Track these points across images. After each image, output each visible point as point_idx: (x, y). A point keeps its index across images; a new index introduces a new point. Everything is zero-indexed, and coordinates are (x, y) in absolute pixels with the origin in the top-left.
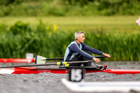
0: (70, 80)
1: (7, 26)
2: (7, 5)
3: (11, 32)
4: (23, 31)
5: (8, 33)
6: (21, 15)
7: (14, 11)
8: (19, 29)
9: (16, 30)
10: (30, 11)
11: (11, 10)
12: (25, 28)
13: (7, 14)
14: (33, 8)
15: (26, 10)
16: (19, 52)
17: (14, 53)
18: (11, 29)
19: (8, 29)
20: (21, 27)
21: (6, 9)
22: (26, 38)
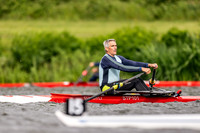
0: (67, 113)
1: (157, 35)
2: (157, 4)
3: (164, 44)
4: (180, 42)
6: (178, 18)
7: (167, 13)
8: (174, 39)
10: (191, 13)
13: (157, 17)
14: (194, 9)
15: (184, 11)
17: (168, 72)
19: (159, 38)
20: (176, 36)
21: (155, 10)
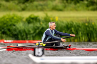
5: (24, 22)
9: (30, 21)
11: (27, 7)
12: (36, 19)
16: (31, 36)
18: (27, 20)
22: (37, 27)
